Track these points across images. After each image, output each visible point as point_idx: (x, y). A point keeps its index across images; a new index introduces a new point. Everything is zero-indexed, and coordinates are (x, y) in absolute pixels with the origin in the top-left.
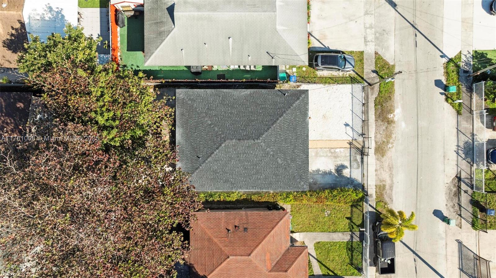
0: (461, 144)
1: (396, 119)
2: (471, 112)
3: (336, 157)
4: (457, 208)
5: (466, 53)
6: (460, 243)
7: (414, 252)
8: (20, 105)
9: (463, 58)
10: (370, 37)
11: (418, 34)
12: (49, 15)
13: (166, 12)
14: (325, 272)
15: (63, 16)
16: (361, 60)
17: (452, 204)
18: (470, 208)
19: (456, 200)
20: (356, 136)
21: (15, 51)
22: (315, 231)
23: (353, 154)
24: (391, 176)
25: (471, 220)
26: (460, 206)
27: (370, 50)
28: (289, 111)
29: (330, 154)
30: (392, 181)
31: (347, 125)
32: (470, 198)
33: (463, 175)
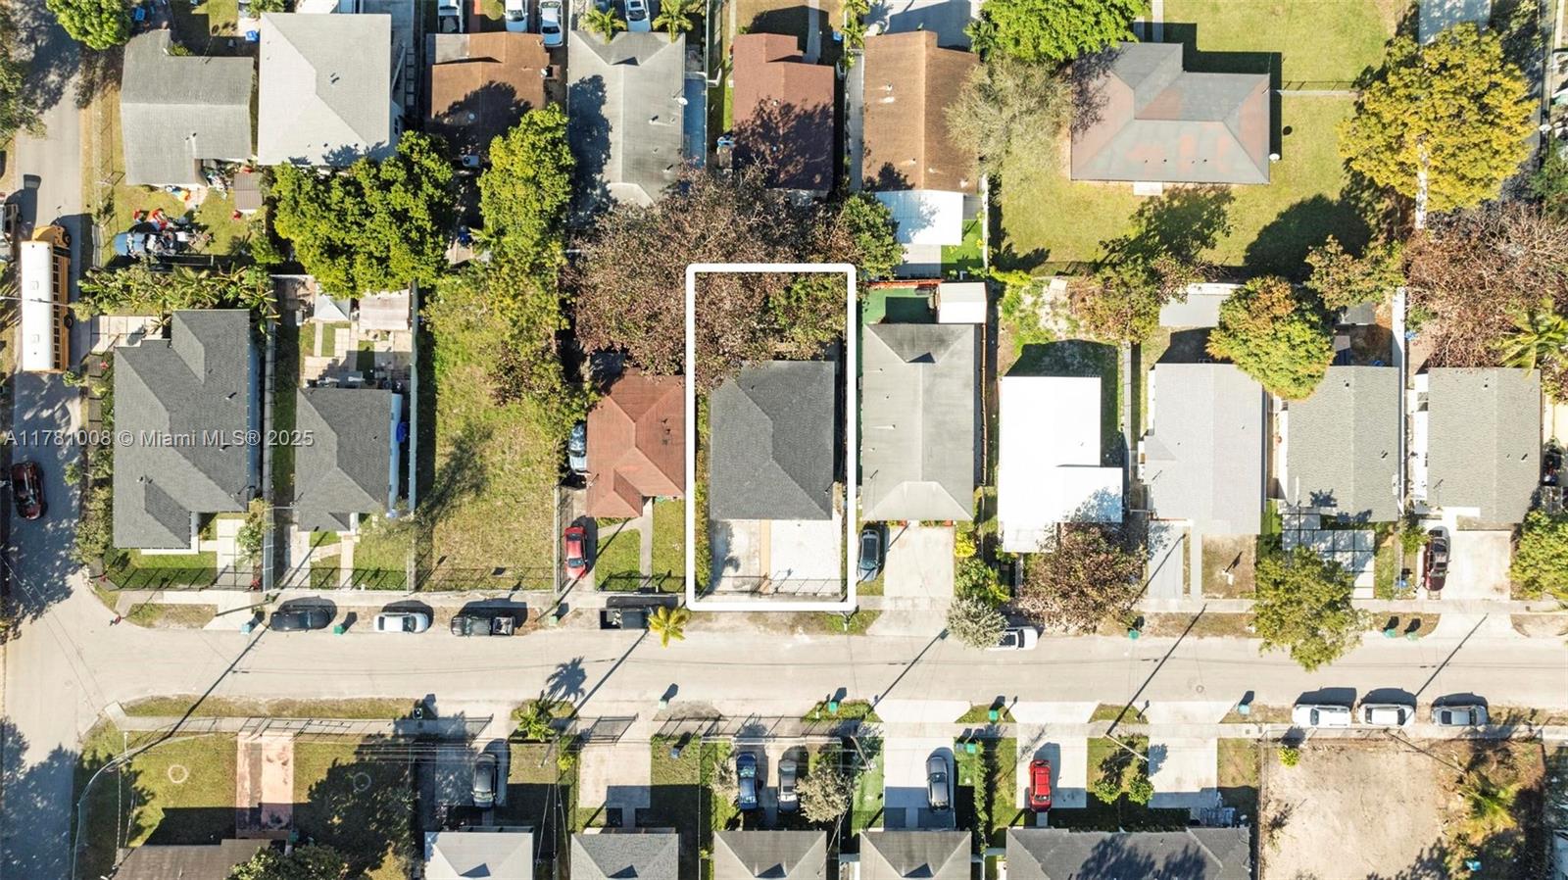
0: (763, 722)
1: (796, 636)
2: (805, 735)
3: (748, 557)
4: (680, 716)
5: (881, 728)
6: (634, 719)
7: (623, 658)
8: (818, 179)
9: (874, 725)
10: (901, 605)
11: (906, 667)
12: (925, 212)
13: (926, 352)
14: (602, 542)
15: (924, 227)
16: (872, 592)
17: (685, 709)
18: (679, 732)
19: (689, 714)
20: (775, 584)
21: (881, 174)
22: (655, 530)
23: (753, 580)
24: (722, 630)
25: (664, 732)
26: (683, 719)
27: (886, 604)
28: (807, 496)
29: (752, 550)
30: (717, 630)
31: (789, 572)
32: (692, 732)
33: (721, 724)
